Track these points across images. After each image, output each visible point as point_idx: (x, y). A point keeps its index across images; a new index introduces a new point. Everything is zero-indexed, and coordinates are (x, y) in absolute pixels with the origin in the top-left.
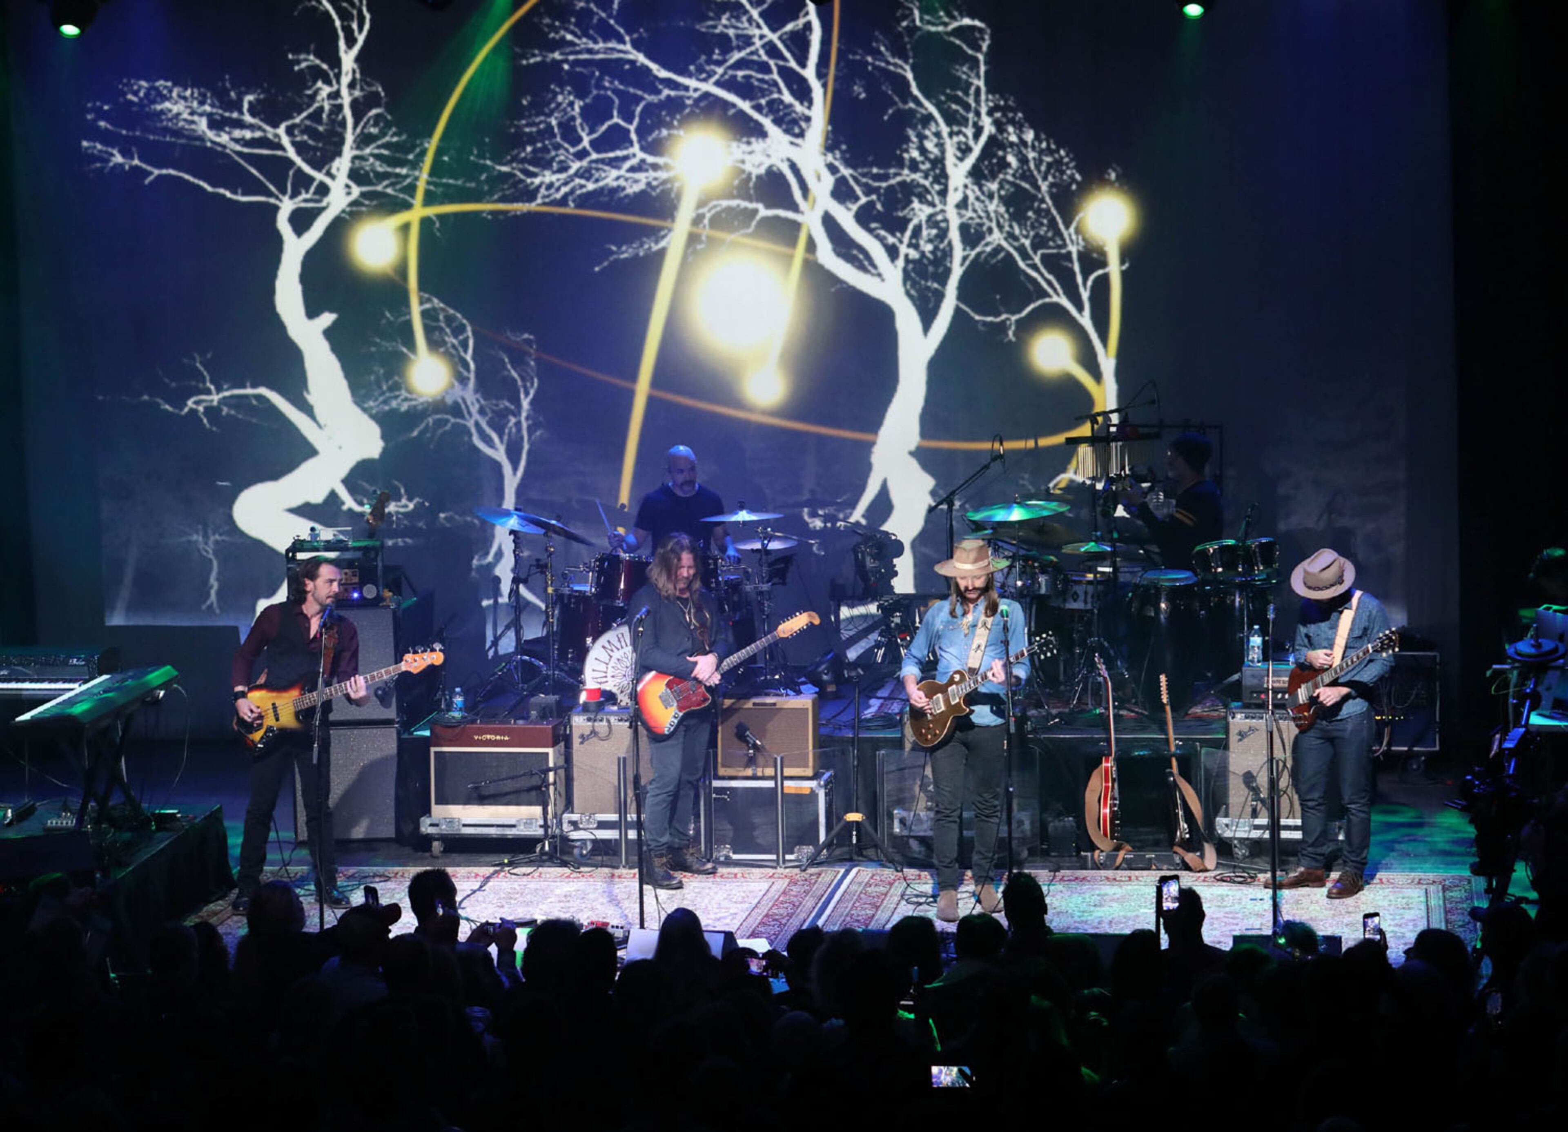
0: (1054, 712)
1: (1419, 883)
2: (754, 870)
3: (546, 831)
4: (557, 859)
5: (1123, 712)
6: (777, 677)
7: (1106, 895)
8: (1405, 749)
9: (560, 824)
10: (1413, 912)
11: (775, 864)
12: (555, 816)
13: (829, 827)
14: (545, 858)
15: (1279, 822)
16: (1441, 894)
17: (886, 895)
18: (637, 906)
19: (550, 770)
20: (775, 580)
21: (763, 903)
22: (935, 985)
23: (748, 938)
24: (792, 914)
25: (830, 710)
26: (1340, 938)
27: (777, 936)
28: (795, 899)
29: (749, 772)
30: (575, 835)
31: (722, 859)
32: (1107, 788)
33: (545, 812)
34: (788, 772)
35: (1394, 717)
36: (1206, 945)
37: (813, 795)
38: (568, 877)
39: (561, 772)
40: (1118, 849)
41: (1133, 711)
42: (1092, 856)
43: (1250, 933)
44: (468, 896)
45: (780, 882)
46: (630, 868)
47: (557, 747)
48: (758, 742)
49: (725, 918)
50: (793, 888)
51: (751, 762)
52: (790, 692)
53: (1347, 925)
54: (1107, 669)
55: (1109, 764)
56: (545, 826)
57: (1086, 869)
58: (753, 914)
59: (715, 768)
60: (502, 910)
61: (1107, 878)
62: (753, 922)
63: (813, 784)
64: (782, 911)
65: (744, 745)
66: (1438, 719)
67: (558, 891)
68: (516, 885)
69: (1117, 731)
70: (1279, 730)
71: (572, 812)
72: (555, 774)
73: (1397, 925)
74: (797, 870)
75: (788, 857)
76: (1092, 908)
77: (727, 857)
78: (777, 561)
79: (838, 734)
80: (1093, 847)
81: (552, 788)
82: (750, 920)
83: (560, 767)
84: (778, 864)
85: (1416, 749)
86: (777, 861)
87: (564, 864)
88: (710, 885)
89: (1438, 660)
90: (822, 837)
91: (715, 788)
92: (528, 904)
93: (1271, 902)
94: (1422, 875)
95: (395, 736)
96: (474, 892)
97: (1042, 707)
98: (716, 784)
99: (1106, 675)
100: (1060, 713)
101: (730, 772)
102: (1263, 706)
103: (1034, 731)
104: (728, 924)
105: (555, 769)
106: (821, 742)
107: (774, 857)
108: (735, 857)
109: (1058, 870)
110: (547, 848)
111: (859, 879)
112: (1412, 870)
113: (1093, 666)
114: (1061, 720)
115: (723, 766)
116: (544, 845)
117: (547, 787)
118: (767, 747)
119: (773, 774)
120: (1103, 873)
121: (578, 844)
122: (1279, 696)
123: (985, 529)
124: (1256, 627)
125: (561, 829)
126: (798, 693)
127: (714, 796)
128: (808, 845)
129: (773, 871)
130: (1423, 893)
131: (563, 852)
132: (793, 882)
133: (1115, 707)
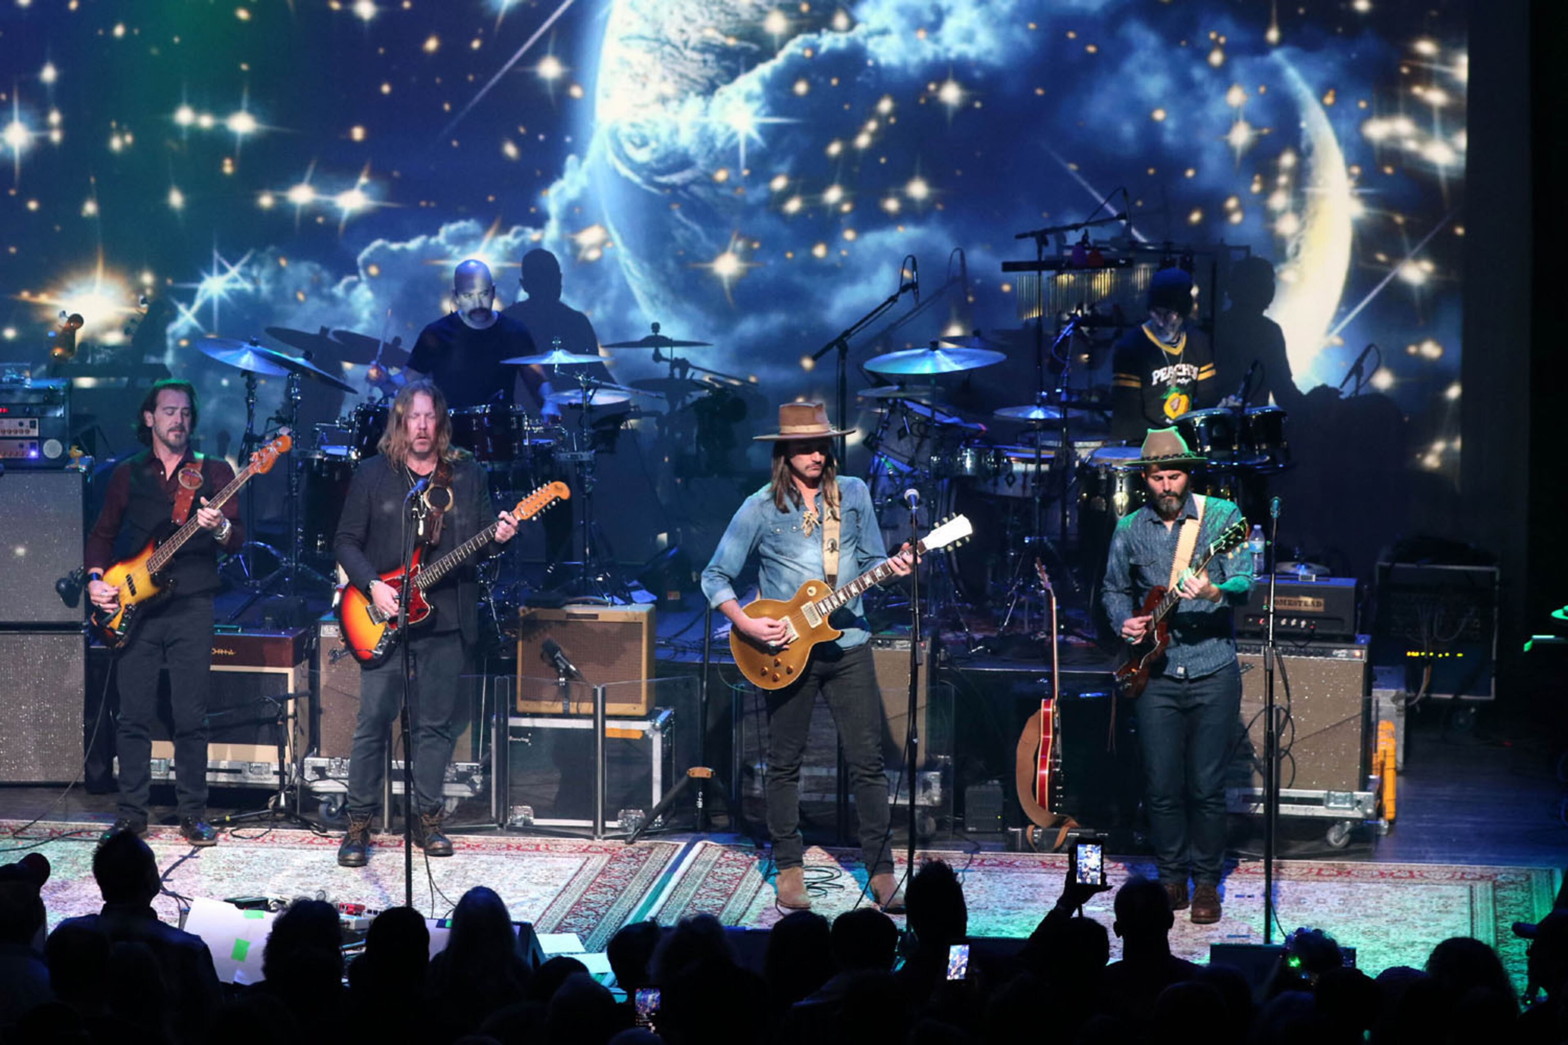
0: (978, 636)
1: (1462, 878)
2: (562, 840)
3: (282, 780)
4: (297, 818)
5: (1071, 639)
6: (600, 579)
7: (1040, 886)
8: (1449, 696)
9: (301, 771)
10: (1452, 916)
11: (591, 834)
12: (294, 759)
13: (666, 786)
14: (280, 815)
15: (1277, 792)
16: (1490, 893)
17: (741, 879)
18: (403, 884)
19: (289, 697)
20: (602, 447)
21: (573, 885)
22: (804, 1002)
23: (553, 932)
24: (613, 902)
25: (672, 625)
26: (1354, 950)
27: (592, 930)
28: (617, 882)
29: (559, 708)
30: (321, 786)
31: (519, 824)
32: (1046, 742)
33: (281, 754)
34: (612, 708)
35: (1436, 654)
36: (1173, 957)
37: (646, 740)
38: (311, 842)
39: (305, 701)
40: (1058, 824)
41: (1083, 638)
42: (1024, 833)
43: (1233, 941)
44: (177, 864)
45: (598, 857)
46: (395, 833)
47: (300, 667)
48: (572, 667)
49: (521, 904)
50: (616, 866)
51: (564, 693)
52: (617, 600)
53: (1364, 933)
54: (1050, 580)
55: (1049, 709)
56: (281, 773)
57: (1015, 850)
58: (561, 900)
59: (514, 701)
60: (220, 884)
61: (1043, 864)
62: (559, 912)
63: (646, 725)
64: (599, 897)
65: (553, 670)
66: (1494, 657)
67: (297, 862)
68: (240, 852)
69: (1061, 664)
70: (1282, 670)
71: (318, 755)
72: (296, 703)
73: (1430, 934)
74: (620, 843)
75: (609, 824)
76: (1021, 904)
77: (527, 823)
78: (602, 422)
79: (680, 659)
80: (1024, 822)
81: (291, 722)
82: (556, 908)
83: (303, 695)
84: (595, 832)
85: (1464, 697)
86: (594, 829)
87: (306, 825)
88: (503, 858)
89: (1497, 578)
90: (657, 798)
91: (512, 728)
92: (256, 877)
93: (1262, 900)
94: (1467, 868)
95: (82, 644)
96: (184, 858)
97: (961, 629)
98: (513, 722)
99: (1050, 588)
100: (985, 638)
101: (532, 707)
102: (1261, 635)
103: (949, 661)
104: (525, 913)
105: (296, 697)
106: (657, 668)
107: (590, 823)
108: (537, 822)
109: (977, 850)
110: (283, 802)
111: (705, 857)
112: (1454, 860)
113: (1032, 576)
114: (987, 647)
115: (525, 698)
116: (279, 799)
117: (285, 720)
118: (584, 673)
119: (591, 711)
120: (1038, 856)
121: (324, 798)
122: (1284, 622)
123: (890, 384)
124: (1257, 527)
125: (302, 778)
126: (629, 601)
127: (510, 738)
128: (637, 808)
129: (588, 842)
130: (1466, 891)
131: (304, 809)
132: (615, 858)
133: (1060, 632)
